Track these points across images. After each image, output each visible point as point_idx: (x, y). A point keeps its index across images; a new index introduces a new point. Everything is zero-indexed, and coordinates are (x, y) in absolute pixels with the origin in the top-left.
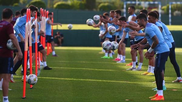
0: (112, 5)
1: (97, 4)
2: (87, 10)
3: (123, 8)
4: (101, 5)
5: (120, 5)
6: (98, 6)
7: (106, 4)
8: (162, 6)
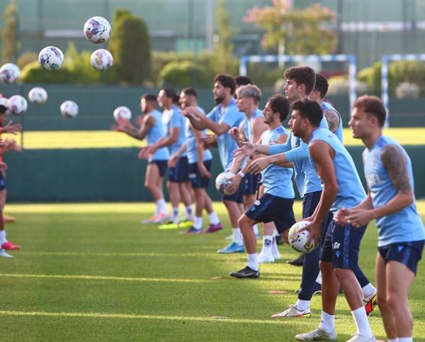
0: (202, 68)
1: (155, 66)
2: (124, 84)
4: (169, 68)
6: (158, 72)
7: (184, 66)
8: (358, 70)
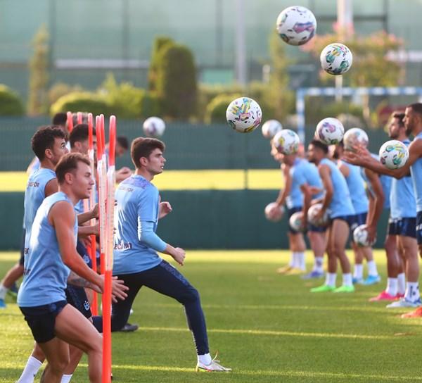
1: (202, 99)
3: (293, 111)
5: (283, 101)
